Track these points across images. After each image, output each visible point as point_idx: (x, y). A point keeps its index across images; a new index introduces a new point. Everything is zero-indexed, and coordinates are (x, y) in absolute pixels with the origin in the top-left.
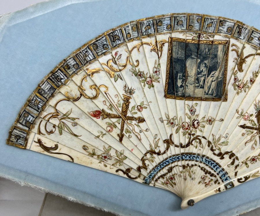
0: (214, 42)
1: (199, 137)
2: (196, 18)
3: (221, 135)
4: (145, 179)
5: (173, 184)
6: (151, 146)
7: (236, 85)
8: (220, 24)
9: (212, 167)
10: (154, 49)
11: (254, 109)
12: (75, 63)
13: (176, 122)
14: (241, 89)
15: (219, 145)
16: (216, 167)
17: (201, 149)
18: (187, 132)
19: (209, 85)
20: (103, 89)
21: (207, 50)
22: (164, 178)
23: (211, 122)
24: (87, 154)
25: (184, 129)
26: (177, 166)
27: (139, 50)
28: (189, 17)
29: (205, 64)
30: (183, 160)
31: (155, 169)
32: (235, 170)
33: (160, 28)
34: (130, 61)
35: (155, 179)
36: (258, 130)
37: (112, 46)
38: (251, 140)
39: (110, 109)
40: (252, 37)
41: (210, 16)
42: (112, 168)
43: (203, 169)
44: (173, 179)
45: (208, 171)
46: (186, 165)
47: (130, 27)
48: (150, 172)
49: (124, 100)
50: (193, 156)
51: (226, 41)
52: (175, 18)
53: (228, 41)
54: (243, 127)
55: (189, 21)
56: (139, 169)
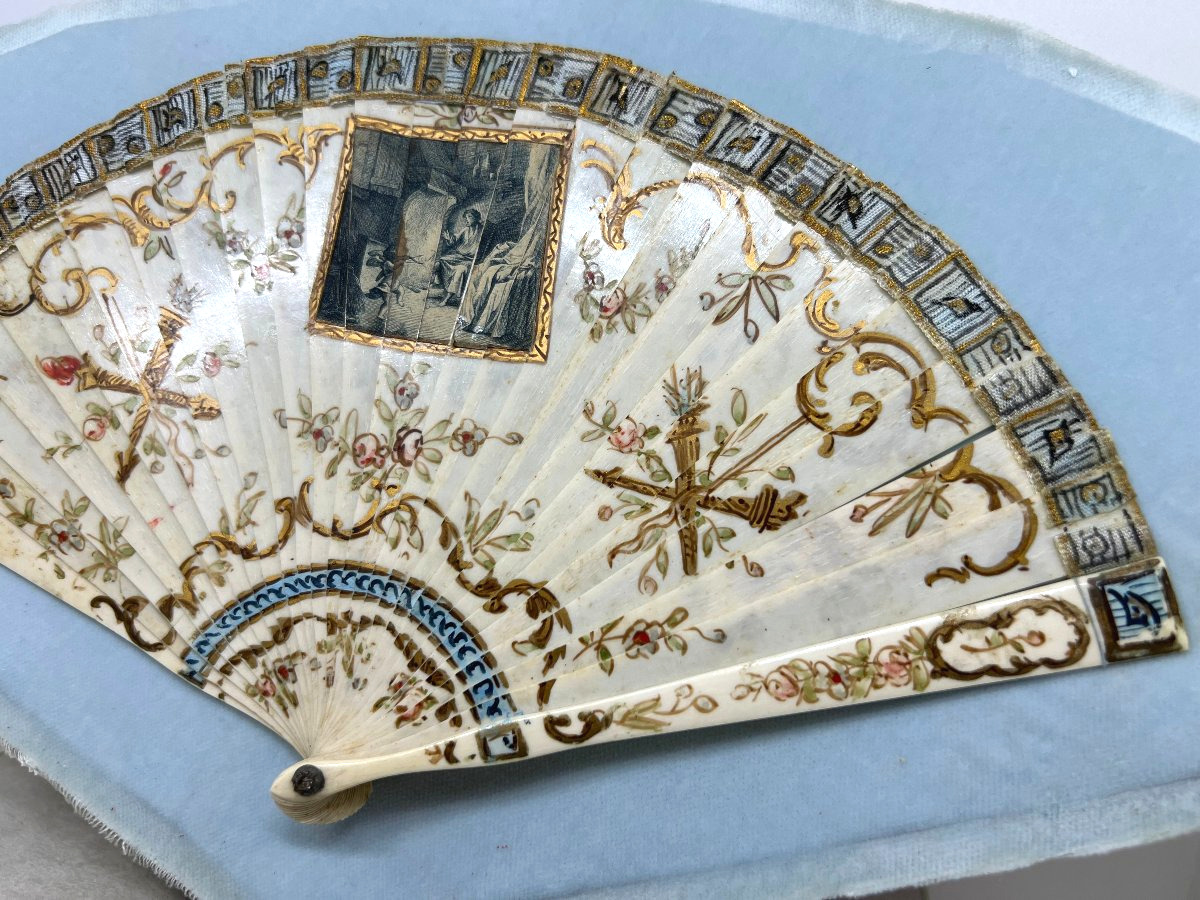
0: (514, 133)
1: (413, 503)
2: (452, 52)
3: (505, 504)
4: (187, 658)
5: (286, 701)
6: (224, 517)
7: (592, 298)
8: (537, 69)
9: (444, 640)
10: (293, 156)
11: (667, 409)
12: (33, 190)
13: (336, 430)
14: (610, 318)
15: (488, 543)
16: (461, 644)
17: (414, 553)
18: (369, 475)
19: (479, 293)
20: (97, 283)
21: (486, 164)
22: (253, 665)
23: (470, 445)
24: (8, 512)
25: (363, 462)
26: (309, 616)
27: (246, 158)
28: (427, 51)
29: (476, 215)
30: (332, 590)
31: (224, 619)
32: (545, 672)
33: (318, 86)
34: (209, 197)
35: (220, 664)
36: (675, 499)
37: (156, 142)
38: (638, 543)
39: (113, 356)
40: (671, 115)
41: (504, 45)
42: (81, 589)
43: (406, 643)
44: (290, 675)
45: (424, 657)
46: (340, 617)
47: (224, 87)
48: (206, 626)
49: (161, 328)
50: (374, 578)
51: (566, 130)
52: (373, 52)
53: (570, 131)
54: (609, 478)
55: (428, 64)
56: (167, 607)
